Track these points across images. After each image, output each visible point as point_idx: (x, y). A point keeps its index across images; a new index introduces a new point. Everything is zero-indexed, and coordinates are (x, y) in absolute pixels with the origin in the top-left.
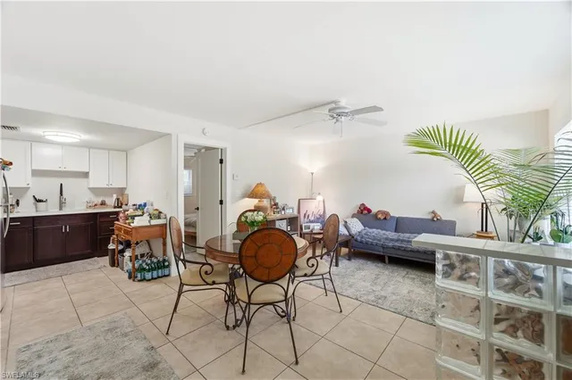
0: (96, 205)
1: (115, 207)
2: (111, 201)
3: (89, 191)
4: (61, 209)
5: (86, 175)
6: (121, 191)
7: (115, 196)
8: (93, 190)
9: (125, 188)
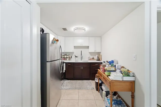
0: (91, 59)
1: (97, 60)
2: (96, 58)
3: (89, 53)
4: (81, 60)
5: (88, 47)
6: (99, 53)
7: (97, 56)
8: (90, 53)
9: (101, 52)
